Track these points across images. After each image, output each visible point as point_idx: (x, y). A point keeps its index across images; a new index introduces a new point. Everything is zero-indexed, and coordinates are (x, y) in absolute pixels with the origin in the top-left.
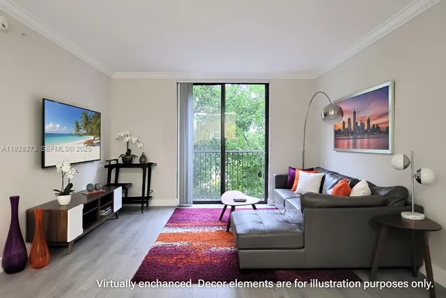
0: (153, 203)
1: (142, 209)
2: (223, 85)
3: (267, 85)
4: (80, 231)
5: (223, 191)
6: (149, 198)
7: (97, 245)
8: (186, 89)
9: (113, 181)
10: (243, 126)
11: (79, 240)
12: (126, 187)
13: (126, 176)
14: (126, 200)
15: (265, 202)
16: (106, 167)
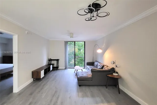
0: (59, 68)
1: (57, 70)
2: (75, 42)
3: (85, 42)
4: (43, 76)
5: (75, 66)
6: (58, 67)
7: (48, 79)
8: (66, 43)
9: (50, 63)
10: (79, 50)
11: (43, 78)
12: (53, 65)
13: (53, 62)
14: (53, 67)
15: (84, 68)
16: (48, 60)
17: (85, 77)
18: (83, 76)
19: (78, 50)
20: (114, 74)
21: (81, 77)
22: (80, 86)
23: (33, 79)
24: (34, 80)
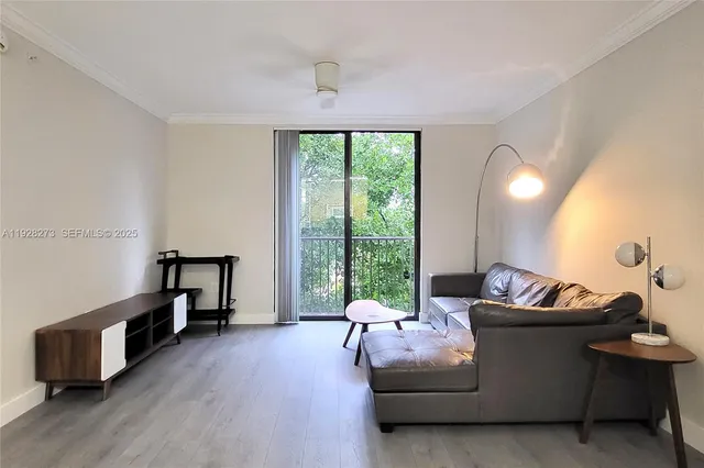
0: (235, 320)
1: (219, 329)
2: (348, 134)
3: (418, 135)
4: (121, 364)
5: (348, 300)
6: (229, 311)
7: (150, 386)
8: (287, 141)
9: (171, 284)
10: (379, 198)
11: (118, 379)
12: (193, 295)
13: (190, 278)
14: (193, 314)
15: (415, 318)
16: (159, 262)
17: (425, 364)
18: (409, 356)
19: (365, 199)
20: (637, 337)
21: (394, 365)
22: (386, 427)
23: (42, 387)
24: (49, 396)
